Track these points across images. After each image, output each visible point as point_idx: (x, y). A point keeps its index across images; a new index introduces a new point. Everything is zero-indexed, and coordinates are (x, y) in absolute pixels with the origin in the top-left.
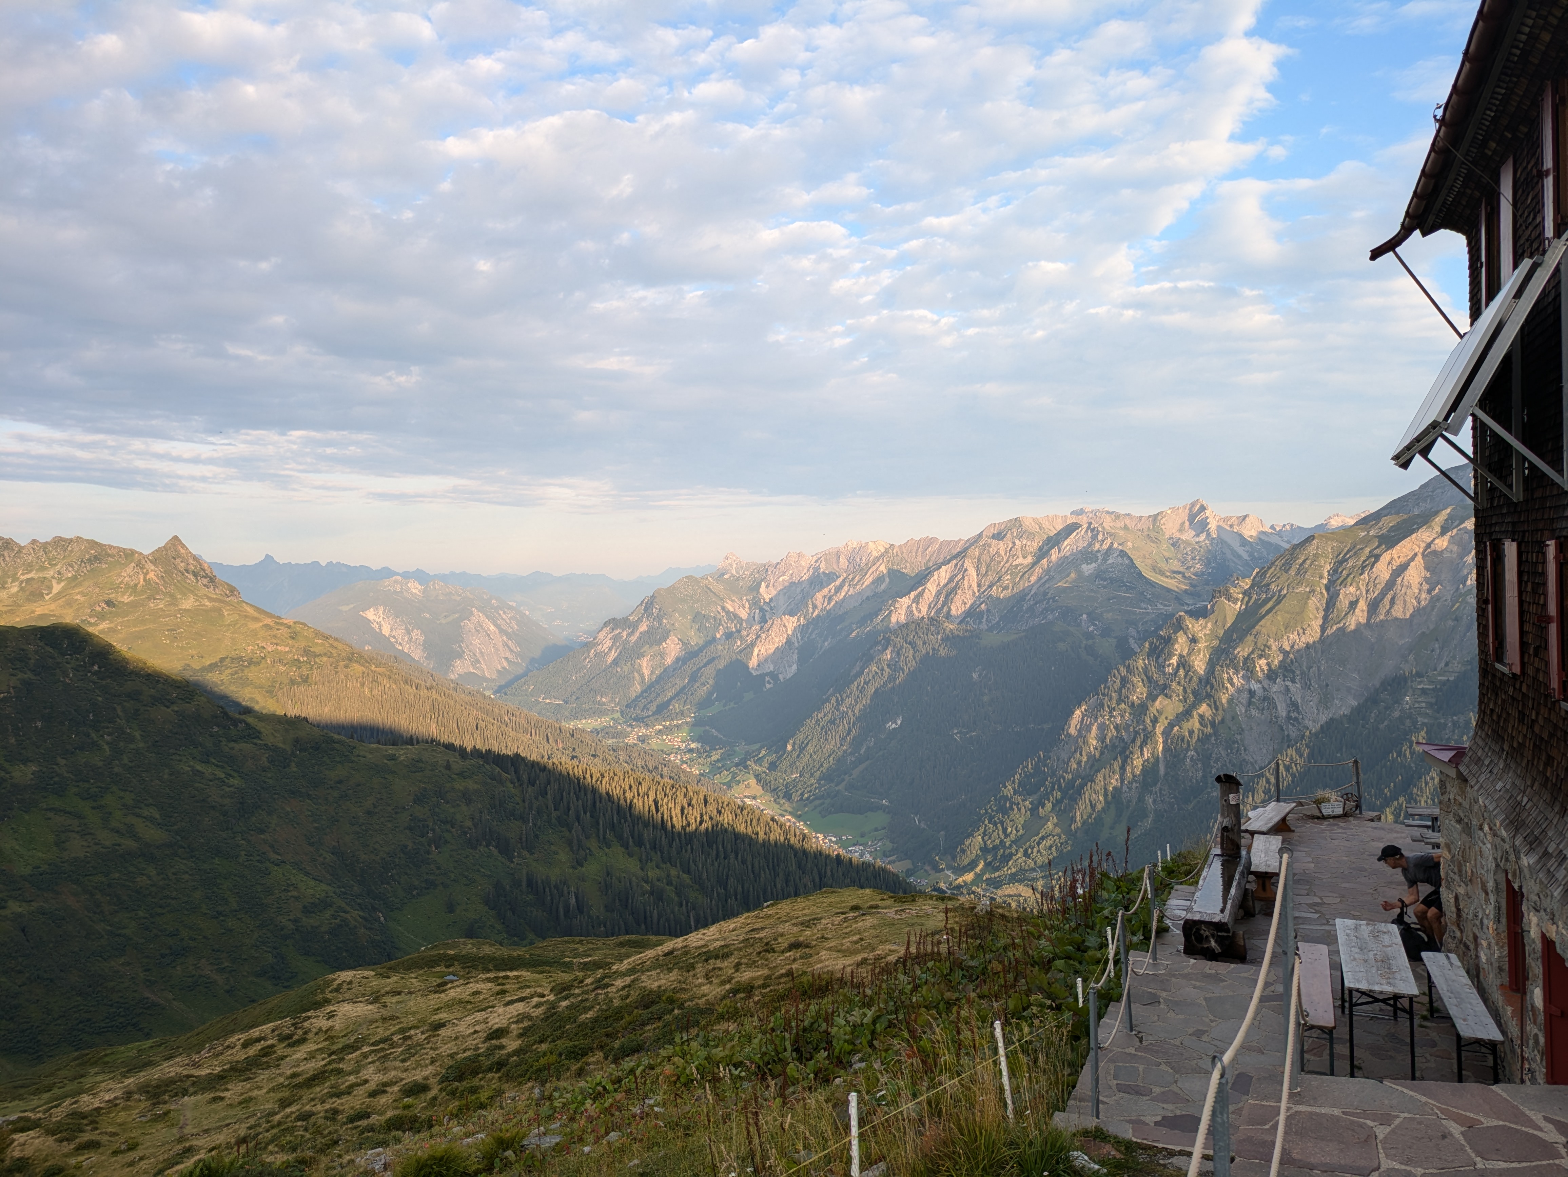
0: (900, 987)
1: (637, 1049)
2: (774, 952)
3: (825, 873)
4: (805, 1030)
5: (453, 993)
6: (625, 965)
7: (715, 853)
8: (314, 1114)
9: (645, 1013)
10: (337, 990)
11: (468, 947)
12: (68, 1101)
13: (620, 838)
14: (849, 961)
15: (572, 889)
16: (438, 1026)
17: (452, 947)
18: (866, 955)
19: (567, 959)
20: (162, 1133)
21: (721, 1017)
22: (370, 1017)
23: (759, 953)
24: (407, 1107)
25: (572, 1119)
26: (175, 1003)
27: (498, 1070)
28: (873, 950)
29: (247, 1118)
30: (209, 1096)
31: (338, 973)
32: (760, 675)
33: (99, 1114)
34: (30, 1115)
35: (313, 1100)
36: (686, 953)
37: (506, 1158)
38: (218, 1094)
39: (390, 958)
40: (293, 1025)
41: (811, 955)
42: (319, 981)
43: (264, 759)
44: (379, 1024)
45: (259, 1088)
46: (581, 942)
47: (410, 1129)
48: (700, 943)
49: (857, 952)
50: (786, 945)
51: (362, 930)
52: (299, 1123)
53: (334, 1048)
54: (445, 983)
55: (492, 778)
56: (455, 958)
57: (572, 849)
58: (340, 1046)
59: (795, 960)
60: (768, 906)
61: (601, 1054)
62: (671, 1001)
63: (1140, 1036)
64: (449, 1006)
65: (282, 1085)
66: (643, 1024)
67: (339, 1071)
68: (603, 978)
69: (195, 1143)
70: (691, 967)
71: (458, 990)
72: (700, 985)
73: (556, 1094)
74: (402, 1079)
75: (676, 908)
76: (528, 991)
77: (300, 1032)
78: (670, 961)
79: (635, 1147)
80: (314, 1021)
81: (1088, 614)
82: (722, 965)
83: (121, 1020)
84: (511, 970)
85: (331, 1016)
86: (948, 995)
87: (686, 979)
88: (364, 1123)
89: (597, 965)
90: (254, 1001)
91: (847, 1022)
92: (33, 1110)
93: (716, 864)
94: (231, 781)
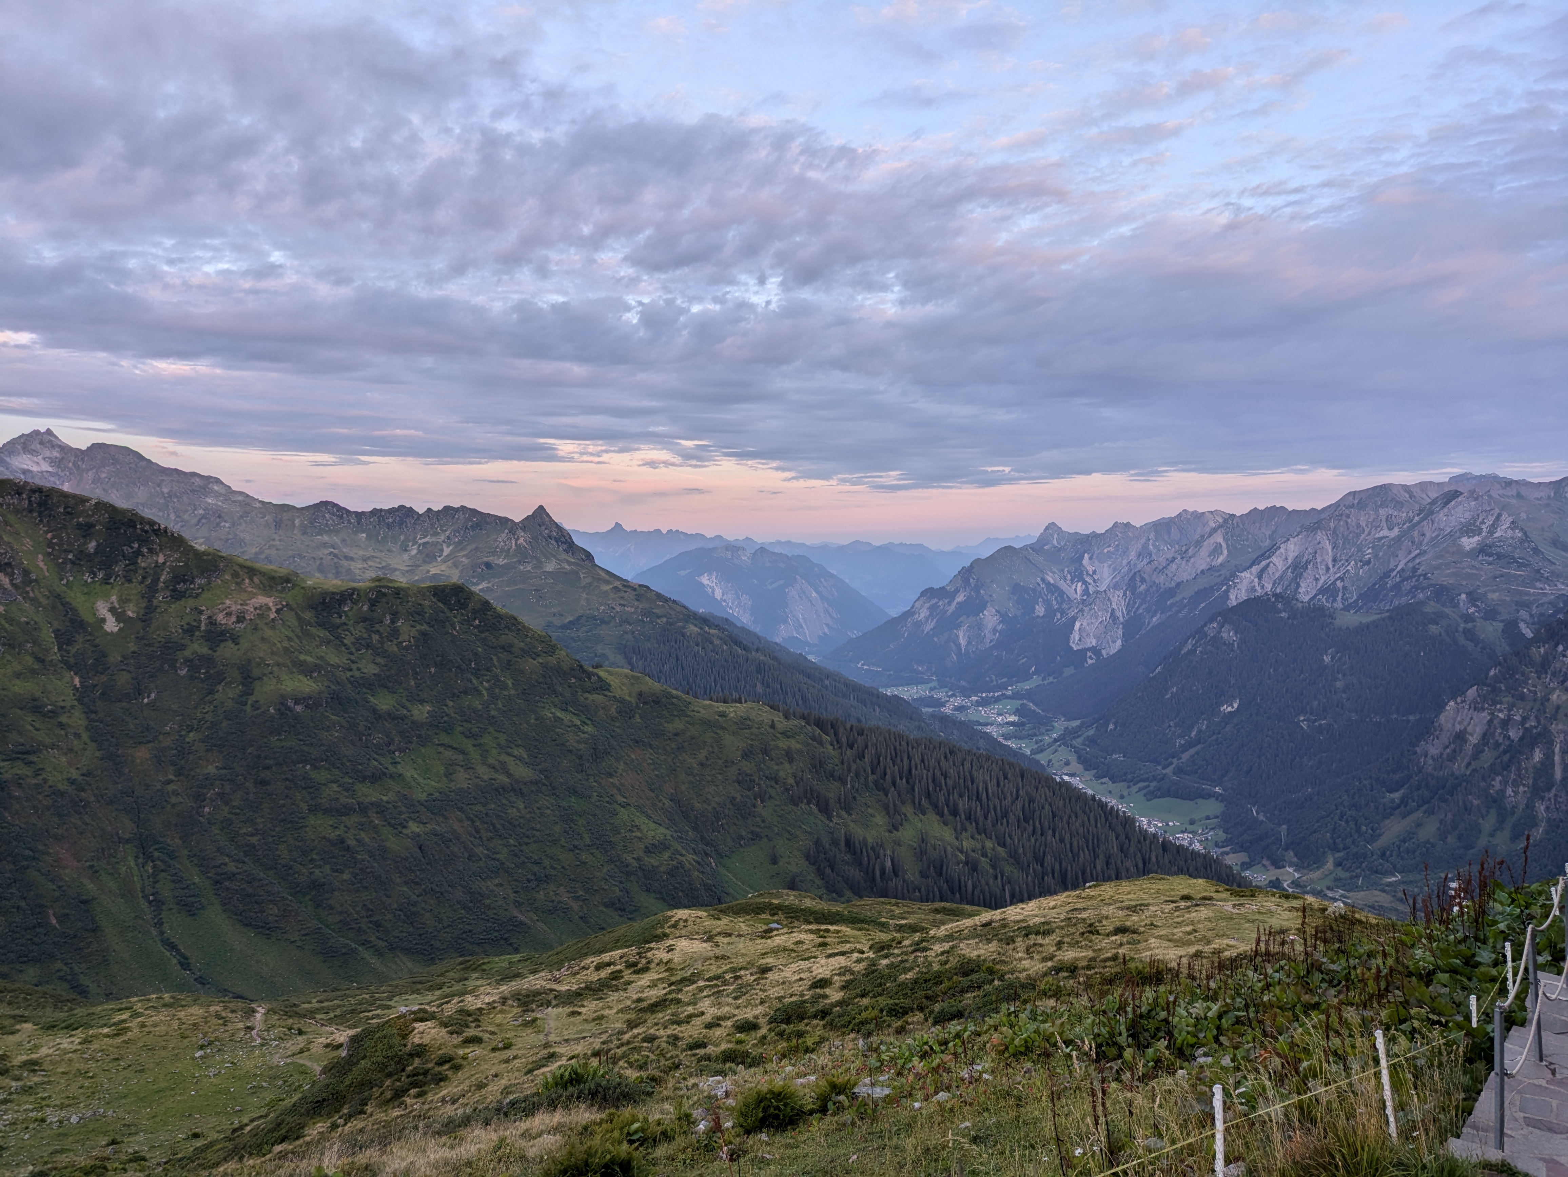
0: (1249, 984)
1: (958, 1015)
2: (1099, 934)
3: (1150, 859)
4: (1141, 1016)
5: (778, 941)
6: (942, 931)
7: (1031, 828)
8: (657, 1038)
9: (965, 981)
10: (675, 926)
11: (791, 898)
12: (456, 1000)
13: (935, 806)
14: (1181, 952)
15: (888, 852)
16: (765, 970)
17: (777, 897)
18: (1201, 948)
19: (883, 920)
20: (529, 1039)
21: (1044, 994)
22: (705, 955)
23: (1083, 934)
24: (739, 1042)
25: (899, 1074)
26: (539, 924)
27: (823, 1018)
28: (1209, 943)
29: (601, 1034)
30: (568, 1009)
31: (675, 911)
32: (1082, 650)
33: (482, 1014)
34: (427, 1007)
35: (657, 1024)
36: (1004, 926)
37: (840, 1102)
38: (576, 1009)
39: (720, 902)
40: (638, 954)
41: (1139, 942)
42: (660, 917)
43: (613, 710)
44: (713, 961)
45: (610, 1008)
46: (897, 904)
47: (742, 1063)
48: (1018, 918)
49: (1190, 943)
50: (1111, 928)
51: (696, 873)
52: (645, 1044)
53: (673, 979)
54: (771, 930)
55: (813, 739)
56: (779, 908)
57: (888, 814)
58: (679, 978)
59: (1121, 945)
60: (1090, 887)
61: (922, 1015)
62: (991, 971)
63: (1552, 1067)
64: (775, 951)
65: (628, 1008)
66: (962, 991)
67: (678, 1001)
68: (922, 941)
69: (557, 1050)
70: (1011, 940)
71: (783, 937)
72: (1020, 959)
73: (883, 1048)
74: (734, 1016)
75: (991, 881)
76: (848, 946)
77: (644, 961)
78: (987, 932)
79: (965, 1109)
80: (656, 952)
81: (1469, 594)
82: (1043, 942)
83: (496, 934)
84: (832, 924)
85: (670, 949)
86: (1306, 998)
87: (1006, 951)
88: (701, 1052)
89: (913, 929)
90: (603, 929)
91: (1190, 1014)
92: (428, 1004)
93: (1033, 840)
94: (586, 728)
